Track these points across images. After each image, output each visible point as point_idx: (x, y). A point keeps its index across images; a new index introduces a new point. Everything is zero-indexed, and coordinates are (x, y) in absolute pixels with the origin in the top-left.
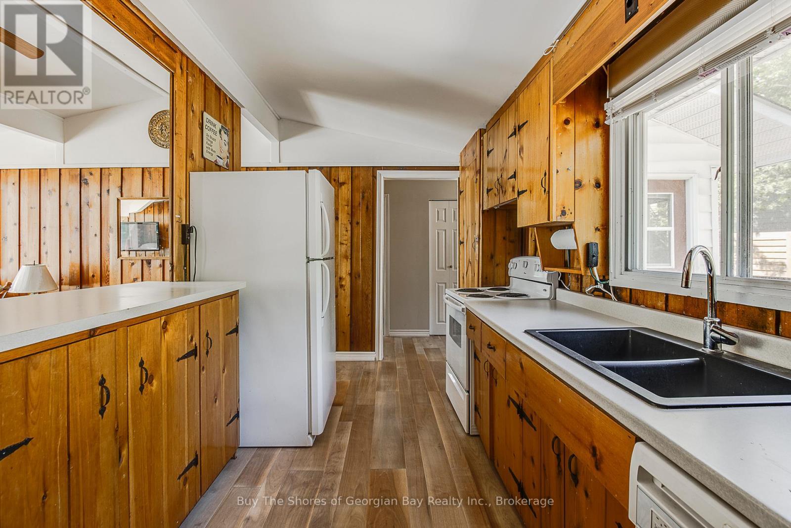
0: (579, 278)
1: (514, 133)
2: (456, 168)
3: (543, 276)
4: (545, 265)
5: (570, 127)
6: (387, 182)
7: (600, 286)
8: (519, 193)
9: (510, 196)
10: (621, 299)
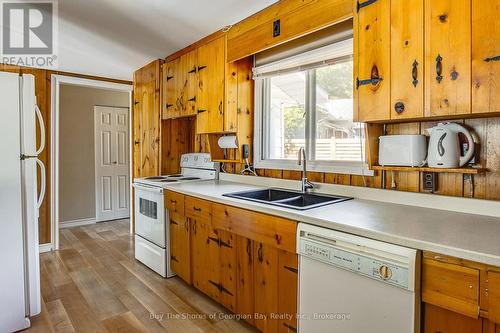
0: (233, 165)
1: (194, 71)
2: (130, 83)
3: (211, 165)
4: (214, 158)
5: (235, 77)
6: (62, 86)
7: (249, 169)
8: (199, 112)
9: (189, 112)
10: (259, 175)
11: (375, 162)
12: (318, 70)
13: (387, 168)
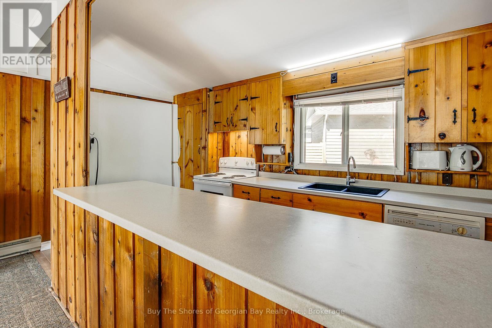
1: (246, 99)
4: (257, 161)
5: (286, 106)
8: (252, 129)
10: (298, 174)
11: (410, 167)
12: (350, 105)
13: (421, 171)
